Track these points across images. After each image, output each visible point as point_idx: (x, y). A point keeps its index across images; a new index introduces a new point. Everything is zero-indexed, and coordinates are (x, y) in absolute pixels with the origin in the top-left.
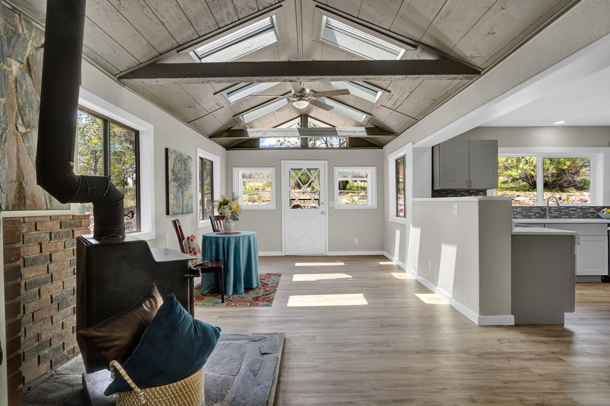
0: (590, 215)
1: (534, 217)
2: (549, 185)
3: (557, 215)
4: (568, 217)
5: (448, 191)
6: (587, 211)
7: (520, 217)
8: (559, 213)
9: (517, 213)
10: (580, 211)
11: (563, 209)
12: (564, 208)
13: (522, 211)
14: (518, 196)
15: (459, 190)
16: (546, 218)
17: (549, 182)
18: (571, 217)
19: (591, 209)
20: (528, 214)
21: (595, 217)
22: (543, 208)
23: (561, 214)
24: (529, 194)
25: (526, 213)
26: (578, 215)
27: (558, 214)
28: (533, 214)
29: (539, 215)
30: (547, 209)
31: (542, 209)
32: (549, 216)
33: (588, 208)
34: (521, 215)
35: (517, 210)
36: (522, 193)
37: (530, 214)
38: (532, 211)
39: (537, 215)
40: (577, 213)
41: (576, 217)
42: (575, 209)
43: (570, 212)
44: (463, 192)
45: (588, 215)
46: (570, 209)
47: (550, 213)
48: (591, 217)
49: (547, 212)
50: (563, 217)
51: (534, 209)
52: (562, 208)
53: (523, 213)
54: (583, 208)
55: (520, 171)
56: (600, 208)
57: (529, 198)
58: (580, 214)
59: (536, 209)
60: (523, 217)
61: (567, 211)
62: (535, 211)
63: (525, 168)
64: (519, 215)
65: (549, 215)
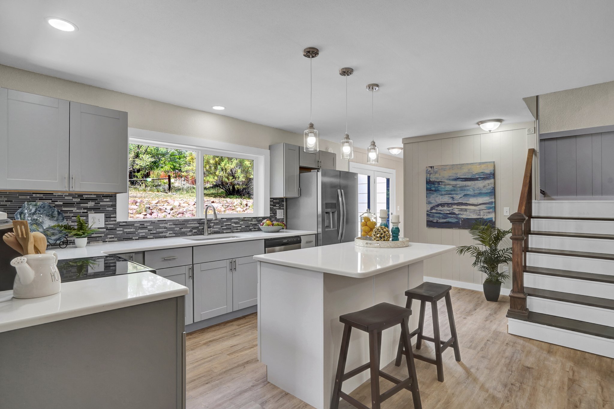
0: (252, 227)
1: (190, 234)
2: (240, 192)
3: (217, 229)
4: (230, 231)
5: (34, 195)
6: (250, 223)
7: (170, 235)
8: (219, 226)
9: (166, 229)
10: (242, 223)
11: (225, 222)
12: (225, 220)
13: (173, 226)
14: (213, 202)
15: (60, 194)
16: (203, 234)
17: (240, 189)
18: (234, 231)
19: (253, 220)
20: (182, 230)
21: (257, 229)
22: (202, 221)
23: (223, 228)
24: (223, 201)
25: (179, 229)
26: (240, 228)
27: (219, 228)
28: (189, 230)
29: (196, 231)
30: (206, 222)
31: (200, 222)
32: (208, 232)
33: (250, 219)
34: (171, 232)
35: (166, 225)
36: (216, 200)
37: (185, 230)
38: (188, 225)
39: (194, 231)
40: (239, 225)
41: (238, 230)
42: (237, 220)
43: (232, 224)
44: (71, 198)
45: (250, 227)
46: (232, 221)
47: (209, 227)
48: (254, 230)
49: (206, 227)
50: (224, 232)
51: (189, 223)
52: (223, 220)
53: (175, 229)
54: (245, 219)
55: (217, 177)
56: (261, 218)
57: (222, 205)
58: (242, 227)
59: (192, 222)
60: (174, 235)
61: (229, 223)
62: (192, 225)
63: (220, 175)
64: (169, 232)
65: (208, 230)
